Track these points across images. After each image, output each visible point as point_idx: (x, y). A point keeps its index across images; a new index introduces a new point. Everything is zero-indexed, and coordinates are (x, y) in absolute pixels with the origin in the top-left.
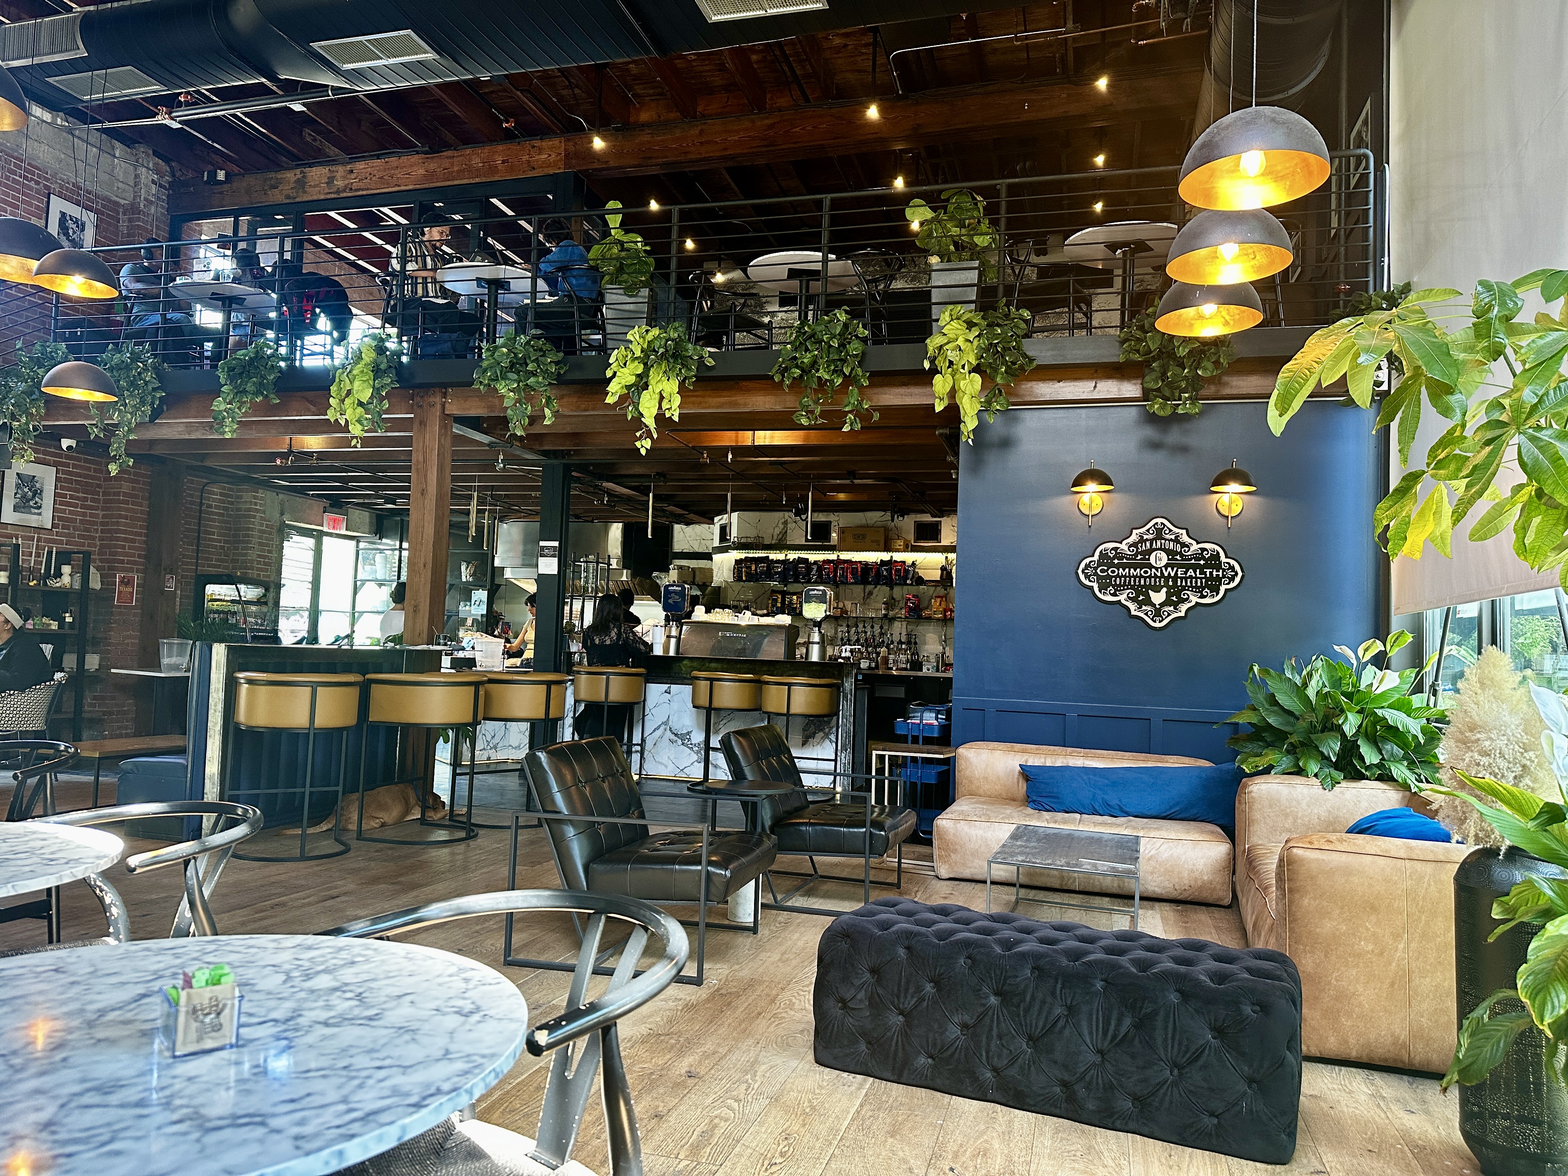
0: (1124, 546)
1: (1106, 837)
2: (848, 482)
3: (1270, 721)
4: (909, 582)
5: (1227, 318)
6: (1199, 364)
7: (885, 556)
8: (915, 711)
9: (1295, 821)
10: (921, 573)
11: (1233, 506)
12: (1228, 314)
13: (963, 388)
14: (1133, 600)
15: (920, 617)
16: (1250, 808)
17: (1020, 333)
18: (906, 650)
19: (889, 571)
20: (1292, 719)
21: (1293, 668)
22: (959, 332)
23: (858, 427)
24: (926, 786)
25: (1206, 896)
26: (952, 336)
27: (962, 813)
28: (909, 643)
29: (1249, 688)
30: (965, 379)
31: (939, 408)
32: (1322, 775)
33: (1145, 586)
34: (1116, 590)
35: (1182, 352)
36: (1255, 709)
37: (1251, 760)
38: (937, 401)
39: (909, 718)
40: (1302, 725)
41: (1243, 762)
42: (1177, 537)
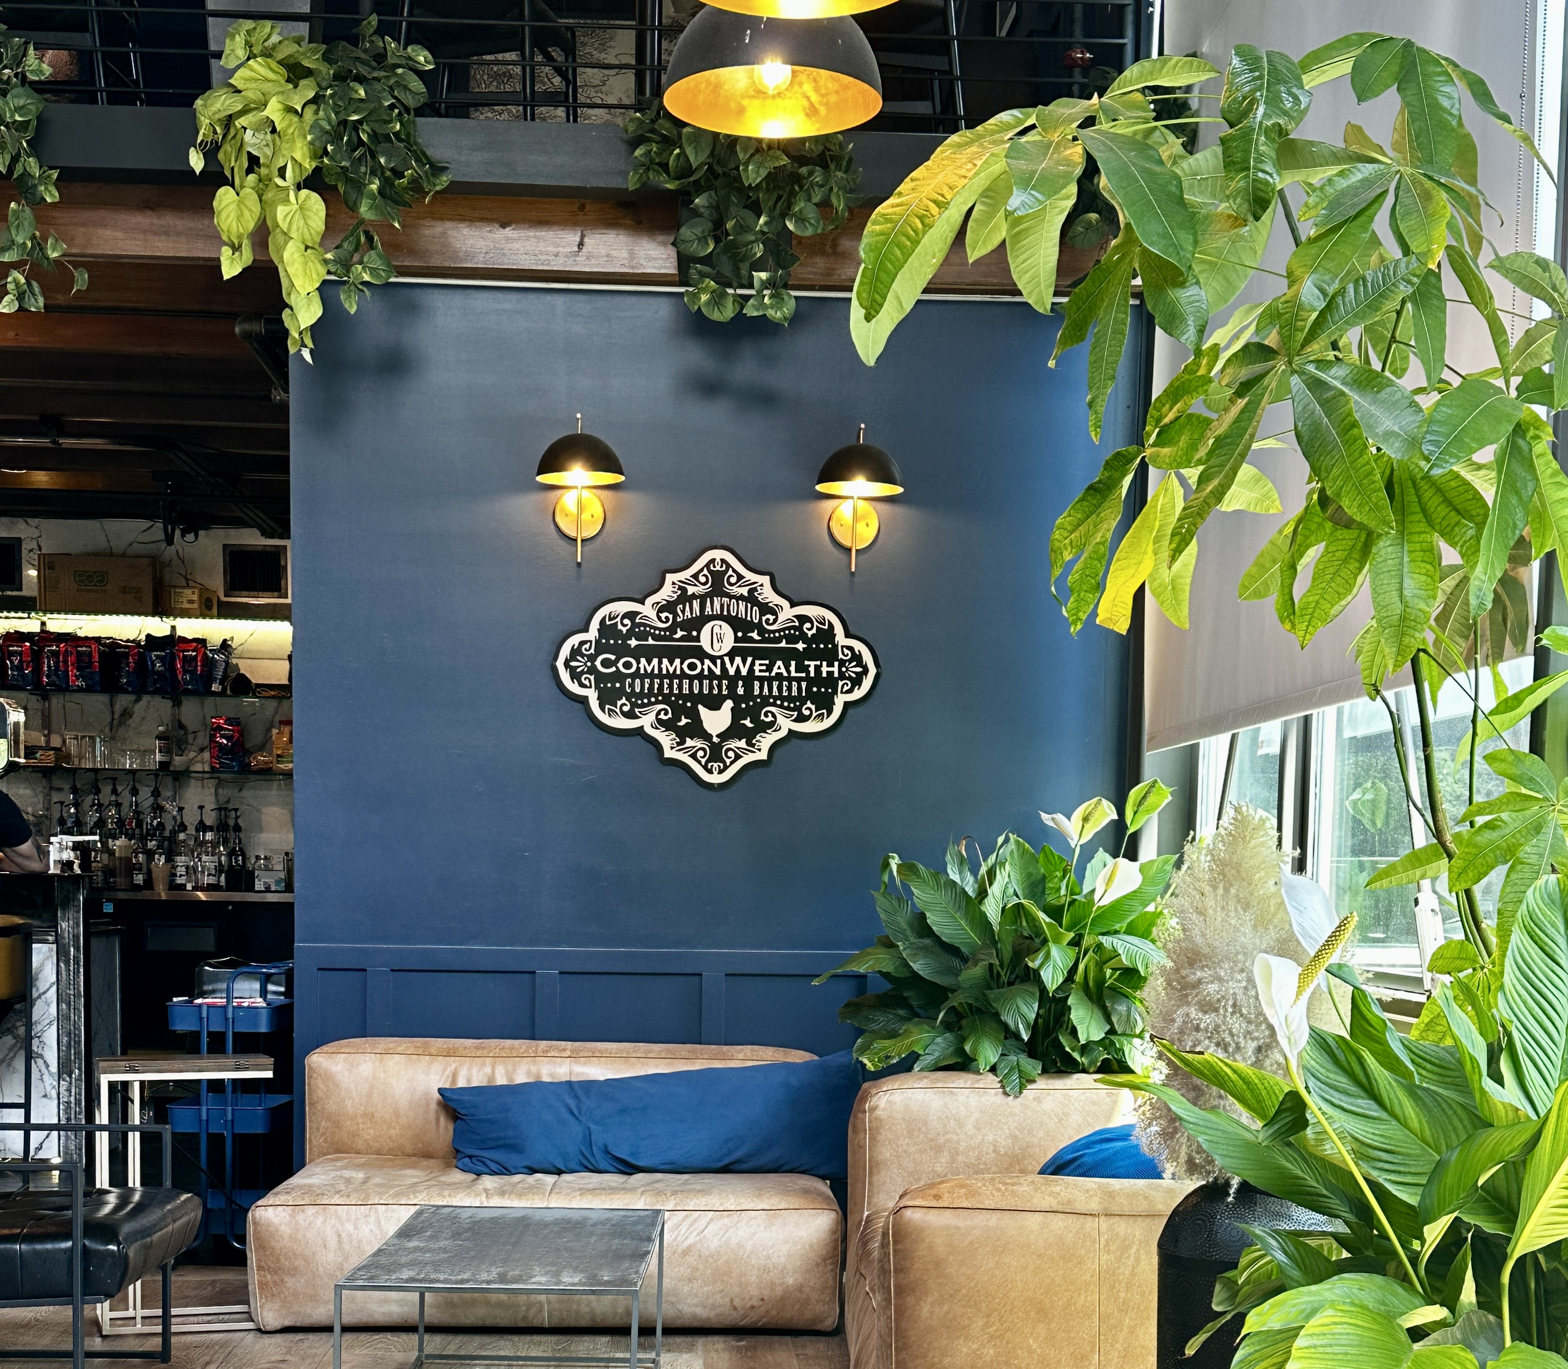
0: (647, 610)
1: (594, 1216)
2: (44, 442)
3: (916, 966)
4: (215, 687)
5: (814, 98)
6: (789, 207)
7: (159, 627)
8: (215, 978)
9: (953, 1160)
10: (245, 667)
11: (860, 527)
12: (817, 90)
13: (284, 226)
14: (668, 725)
15: (246, 769)
16: (873, 1139)
17: (411, 102)
18: (215, 845)
19: (169, 662)
20: (956, 962)
21: (962, 861)
22: (267, 87)
23: (37, 304)
24: (241, 1140)
25: (792, 1315)
26: (251, 95)
27: (308, 1189)
28: (222, 827)
29: (882, 903)
30: (287, 201)
31: (230, 268)
32: (1003, 1070)
33: (691, 696)
34: (634, 705)
35: (753, 175)
36: (891, 945)
37: (878, 1045)
38: (226, 252)
39: (202, 994)
40: (976, 972)
41: (863, 1050)
42: (751, 591)
